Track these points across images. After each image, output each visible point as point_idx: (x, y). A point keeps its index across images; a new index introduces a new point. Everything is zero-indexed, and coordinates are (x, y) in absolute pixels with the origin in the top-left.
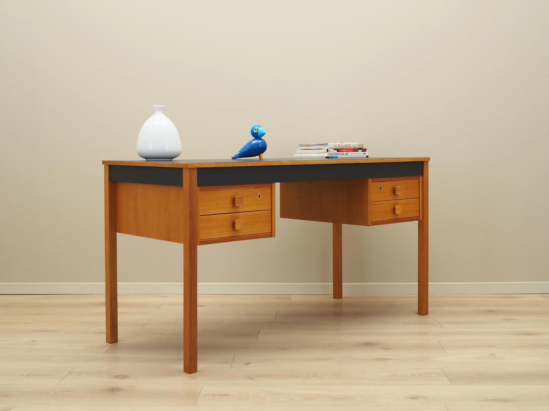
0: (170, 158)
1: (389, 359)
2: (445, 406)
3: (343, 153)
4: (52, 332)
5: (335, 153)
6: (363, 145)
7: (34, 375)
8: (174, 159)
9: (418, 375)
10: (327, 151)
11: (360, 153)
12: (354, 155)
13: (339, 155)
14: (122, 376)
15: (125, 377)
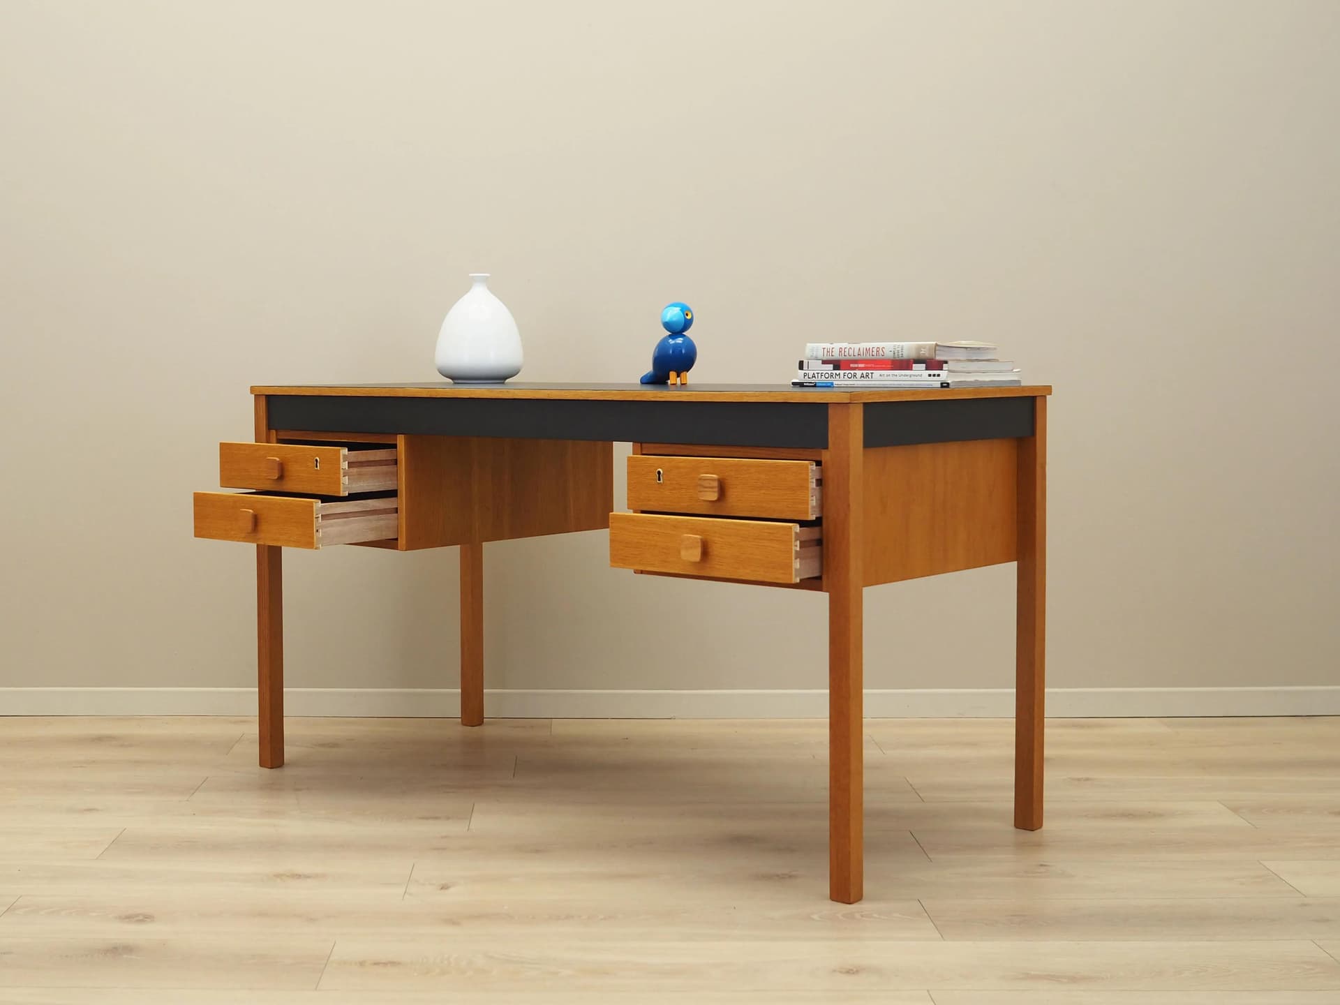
0: (500, 378)
1: (790, 876)
2: (928, 991)
3: (852, 372)
5: (825, 372)
6: (932, 348)
8: (507, 381)
9: (862, 916)
10: (801, 366)
11: (919, 373)
12: (895, 378)
13: (837, 377)
14: (137, 915)
15: (145, 918)
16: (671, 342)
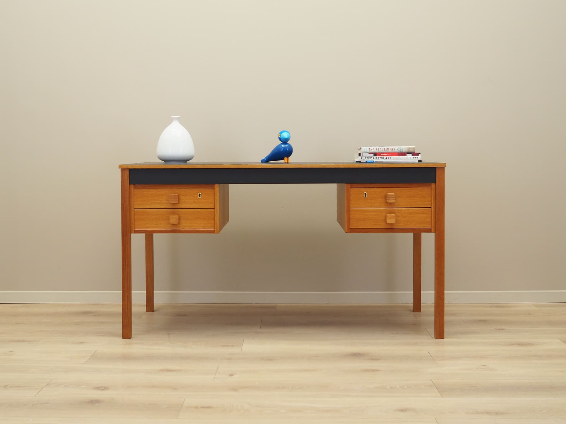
0: (185, 161)
1: (377, 370)
2: (435, 418)
3: (382, 157)
4: (29, 341)
5: (370, 157)
6: (414, 149)
7: (11, 387)
9: (408, 387)
10: (360, 155)
11: (410, 157)
12: (399, 159)
13: (376, 159)
14: (102, 387)
15: (105, 388)
16: (283, 146)
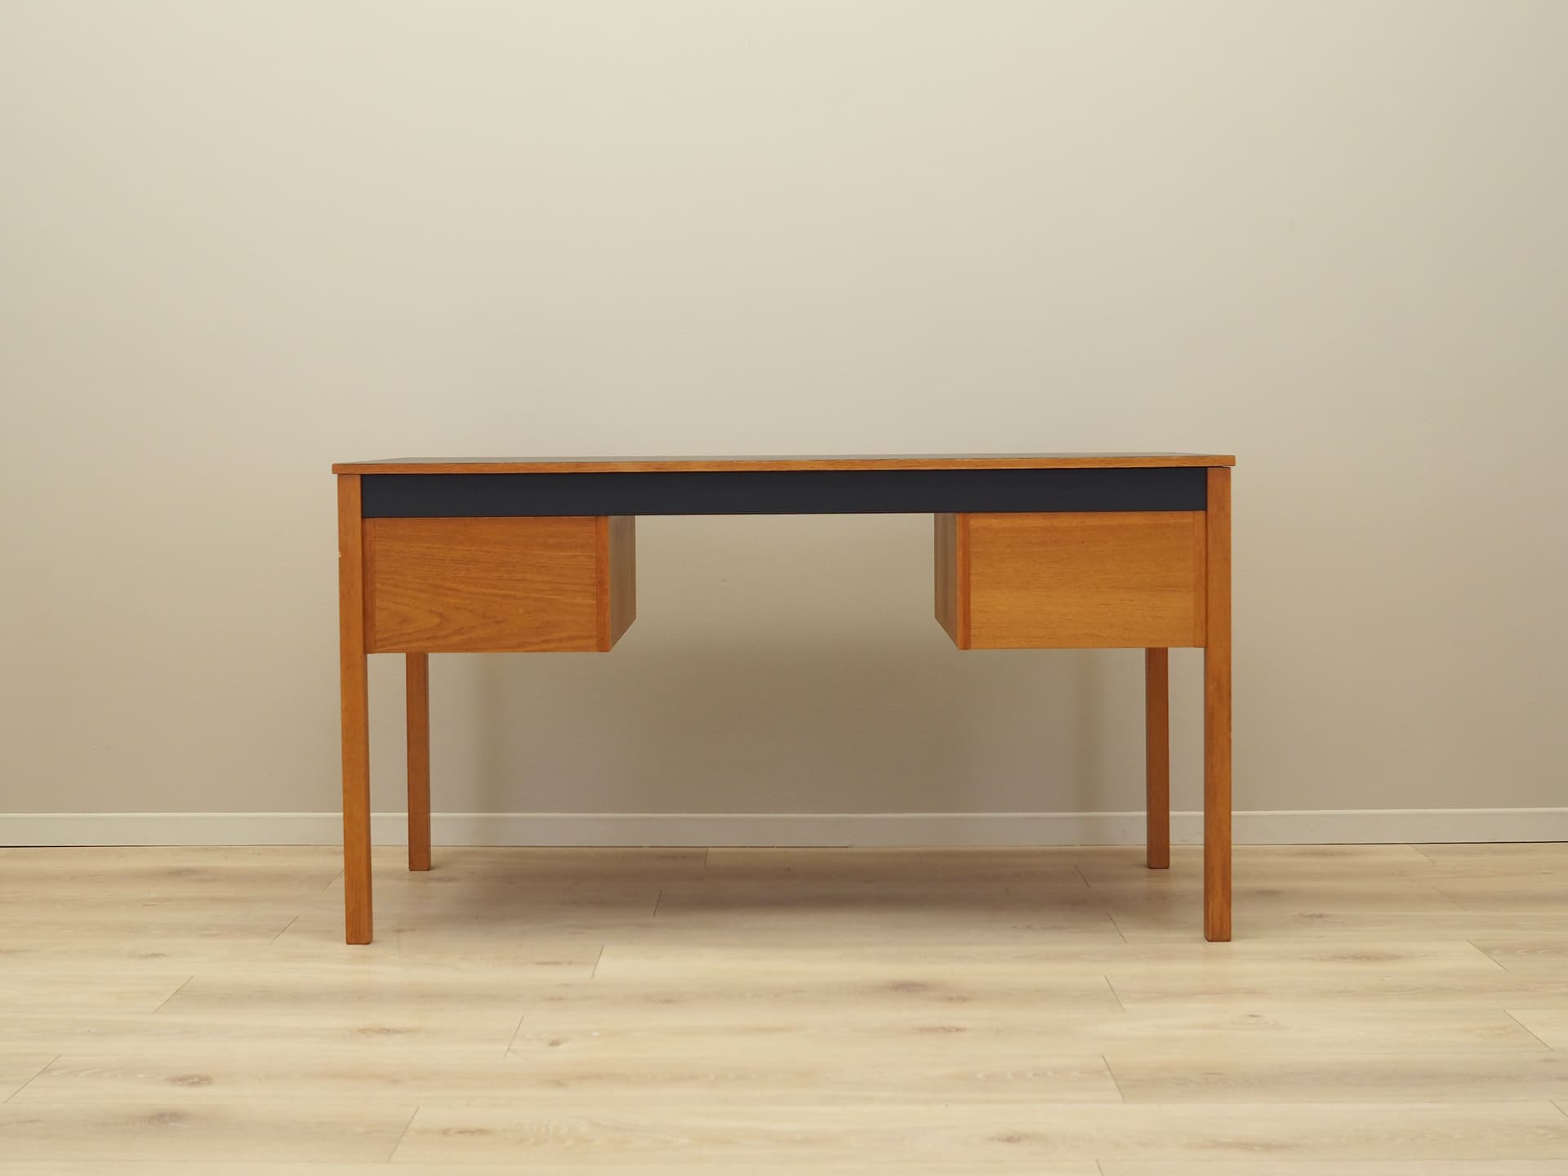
1: (958, 1030)
2: (1097, 1161)
9: (1035, 1075)
14: (192, 1077)
15: (202, 1080)
